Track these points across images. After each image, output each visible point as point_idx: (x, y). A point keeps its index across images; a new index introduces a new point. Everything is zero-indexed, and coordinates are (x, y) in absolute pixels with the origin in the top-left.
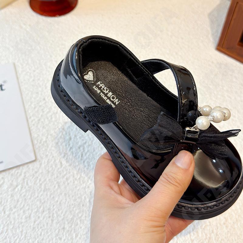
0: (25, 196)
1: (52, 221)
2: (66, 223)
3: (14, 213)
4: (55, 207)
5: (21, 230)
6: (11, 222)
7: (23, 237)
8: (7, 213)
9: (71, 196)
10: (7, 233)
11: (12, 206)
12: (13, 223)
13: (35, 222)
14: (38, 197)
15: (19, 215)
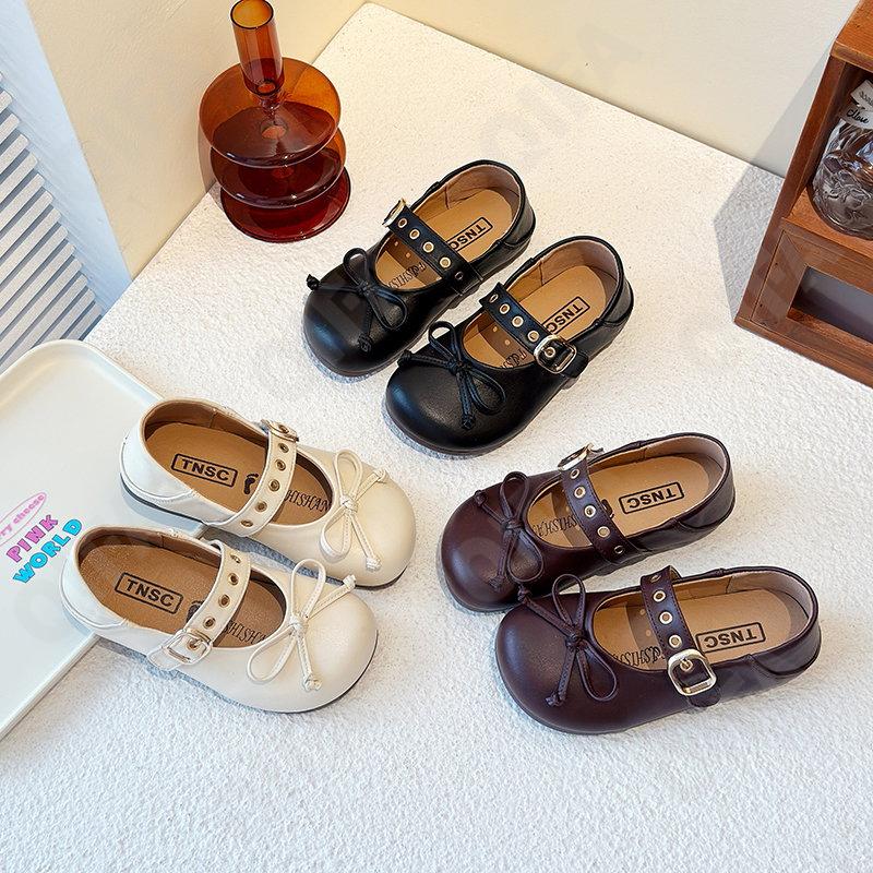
0: (346, 743)
1: (419, 784)
2: (450, 782)
3: (334, 783)
4: (417, 755)
5: (360, 814)
6: (334, 803)
7: (367, 826)
8: (319, 785)
9: (445, 728)
10: (331, 827)
11: (327, 770)
12: (338, 803)
13: (384, 794)
14: (375, 740)
15: (345, 786)
